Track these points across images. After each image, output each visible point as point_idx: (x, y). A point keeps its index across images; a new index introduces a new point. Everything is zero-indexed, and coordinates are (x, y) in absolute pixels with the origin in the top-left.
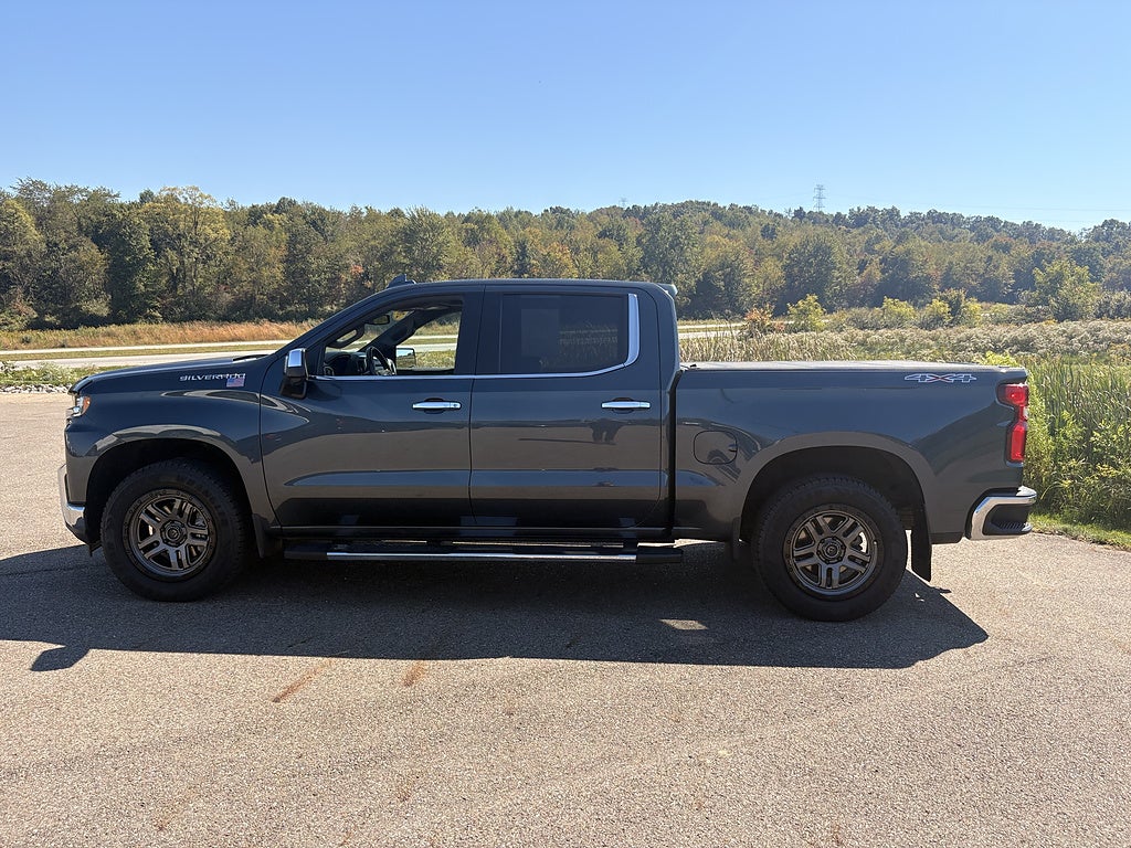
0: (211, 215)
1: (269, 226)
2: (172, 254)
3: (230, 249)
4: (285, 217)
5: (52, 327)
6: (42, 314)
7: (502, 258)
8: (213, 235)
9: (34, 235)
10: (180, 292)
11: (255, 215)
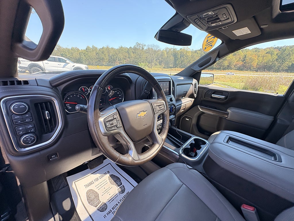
0: (189, 52)
1: (198, 53)
2: (182, 58)
3: (191, 57)
4: (200, 52)
5: (166, 68)
6: (165, 66)
7: (240, 58)
8: (189, 55)
9: (166, 55)
10: (182, 64)
11: (196, 51)
